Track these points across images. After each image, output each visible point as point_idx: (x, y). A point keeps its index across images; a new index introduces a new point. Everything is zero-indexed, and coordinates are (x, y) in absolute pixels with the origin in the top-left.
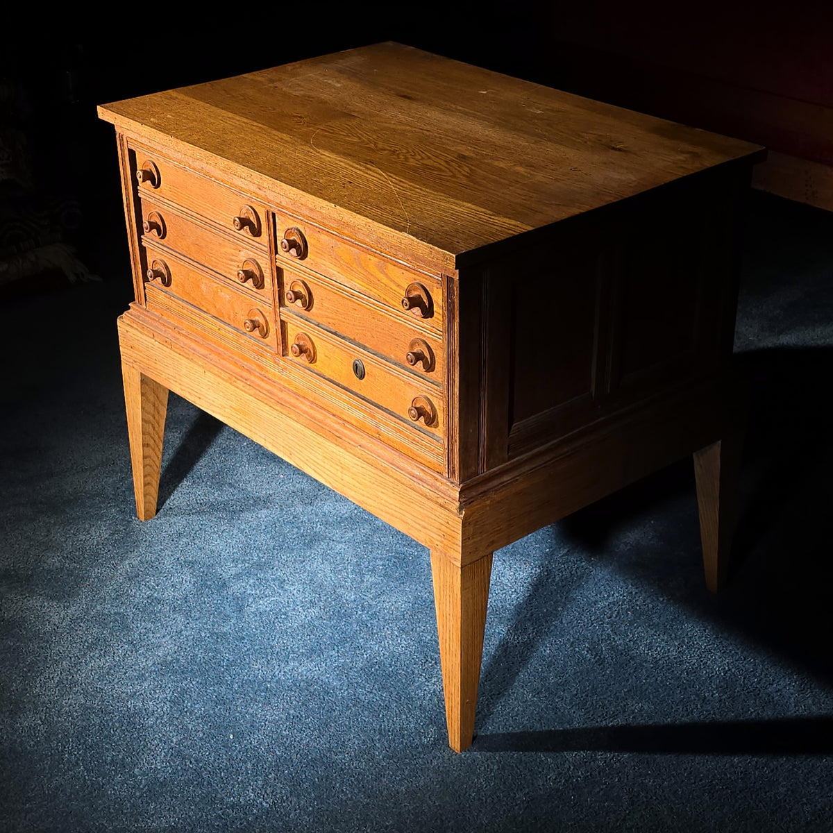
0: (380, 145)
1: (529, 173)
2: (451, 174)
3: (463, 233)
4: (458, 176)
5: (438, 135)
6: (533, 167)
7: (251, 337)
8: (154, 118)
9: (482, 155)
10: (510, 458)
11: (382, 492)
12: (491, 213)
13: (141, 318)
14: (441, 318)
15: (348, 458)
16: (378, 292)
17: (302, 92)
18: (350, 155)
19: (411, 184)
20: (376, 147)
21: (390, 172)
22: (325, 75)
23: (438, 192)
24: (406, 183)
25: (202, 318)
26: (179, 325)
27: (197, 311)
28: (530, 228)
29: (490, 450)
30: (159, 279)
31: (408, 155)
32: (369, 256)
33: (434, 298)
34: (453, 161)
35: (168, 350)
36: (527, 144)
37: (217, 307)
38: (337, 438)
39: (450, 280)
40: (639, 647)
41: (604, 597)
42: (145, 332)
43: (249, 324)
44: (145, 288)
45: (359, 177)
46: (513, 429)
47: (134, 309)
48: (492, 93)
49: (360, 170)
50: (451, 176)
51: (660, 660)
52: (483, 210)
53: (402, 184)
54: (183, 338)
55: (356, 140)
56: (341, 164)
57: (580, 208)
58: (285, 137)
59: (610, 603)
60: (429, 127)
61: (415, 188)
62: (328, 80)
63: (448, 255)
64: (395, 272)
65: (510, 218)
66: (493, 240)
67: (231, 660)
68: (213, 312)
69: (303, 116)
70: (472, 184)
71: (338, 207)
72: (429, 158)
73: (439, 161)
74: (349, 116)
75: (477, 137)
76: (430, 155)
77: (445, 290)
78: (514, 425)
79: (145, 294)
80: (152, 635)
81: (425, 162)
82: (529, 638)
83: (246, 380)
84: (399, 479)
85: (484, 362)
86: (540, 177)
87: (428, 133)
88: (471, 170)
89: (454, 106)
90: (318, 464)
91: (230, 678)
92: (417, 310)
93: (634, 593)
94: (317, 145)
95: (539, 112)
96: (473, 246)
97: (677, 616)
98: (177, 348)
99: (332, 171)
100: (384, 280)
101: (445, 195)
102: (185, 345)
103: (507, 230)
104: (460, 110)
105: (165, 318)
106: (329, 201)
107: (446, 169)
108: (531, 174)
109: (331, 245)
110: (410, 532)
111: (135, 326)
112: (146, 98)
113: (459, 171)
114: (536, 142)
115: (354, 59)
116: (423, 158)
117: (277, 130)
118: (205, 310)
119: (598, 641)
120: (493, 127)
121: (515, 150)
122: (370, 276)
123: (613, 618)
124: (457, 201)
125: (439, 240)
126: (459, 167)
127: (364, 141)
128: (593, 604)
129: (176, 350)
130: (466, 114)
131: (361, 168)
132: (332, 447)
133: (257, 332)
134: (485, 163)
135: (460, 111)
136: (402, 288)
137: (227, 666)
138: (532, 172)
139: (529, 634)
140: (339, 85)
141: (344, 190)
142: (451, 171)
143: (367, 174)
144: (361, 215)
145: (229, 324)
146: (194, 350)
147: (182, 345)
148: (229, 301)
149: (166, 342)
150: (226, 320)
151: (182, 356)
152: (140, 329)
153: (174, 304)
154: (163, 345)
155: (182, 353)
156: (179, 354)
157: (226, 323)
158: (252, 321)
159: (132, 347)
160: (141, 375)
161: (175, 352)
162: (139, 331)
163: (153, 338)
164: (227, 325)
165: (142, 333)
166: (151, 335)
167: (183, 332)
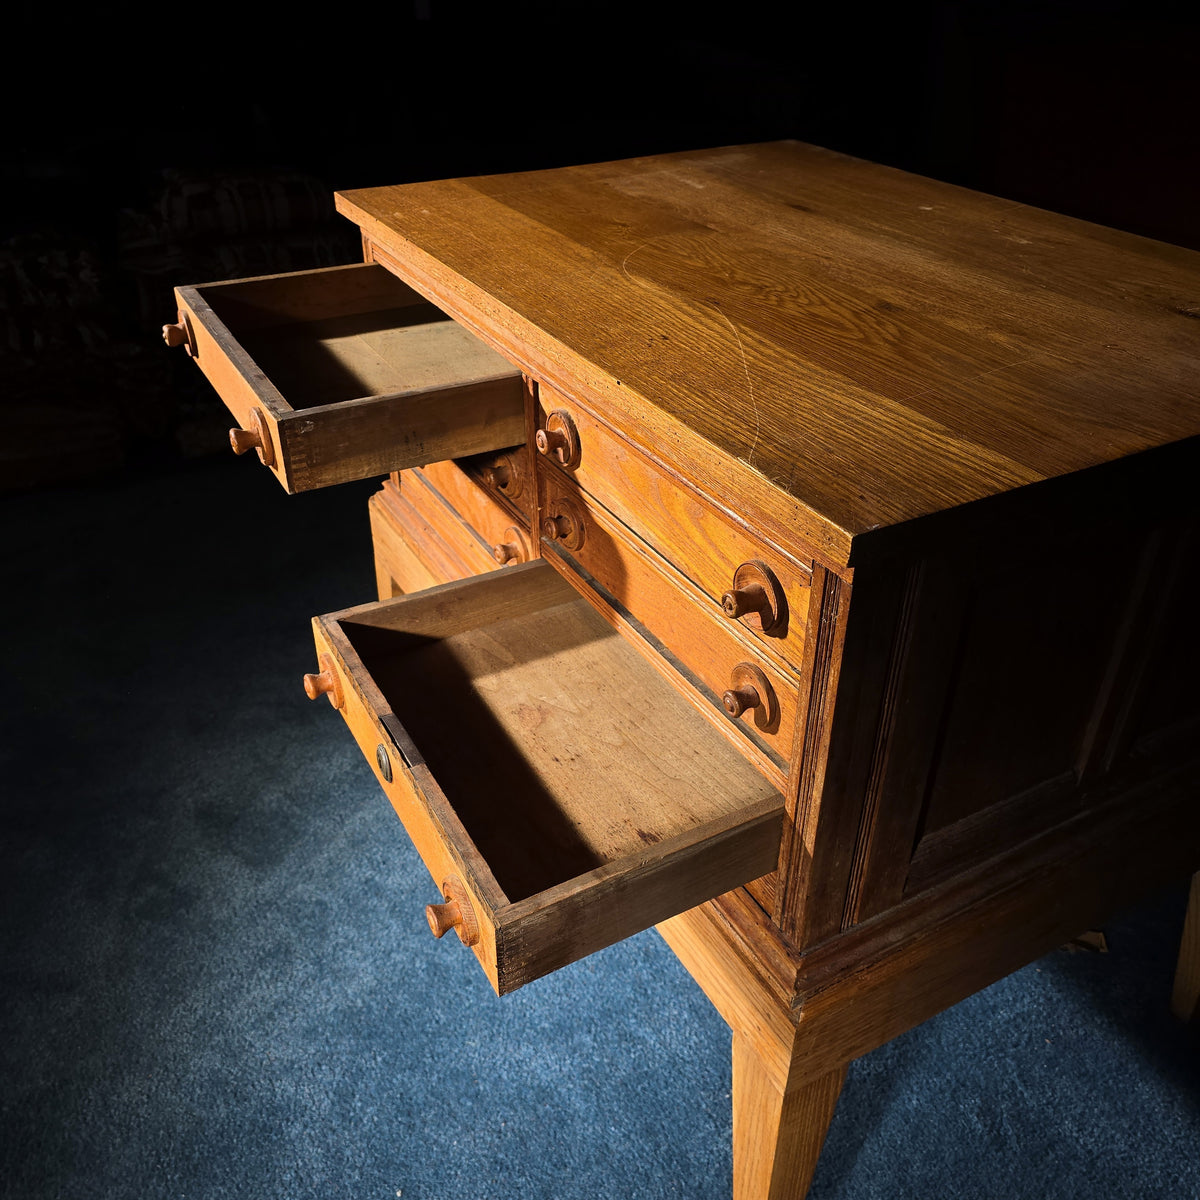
0: (740, 275)
1: (1018, 347)
2: (861, 336)
3: (877, 474)
4: (877, 341)
5: (845, 267)
6: (1024, 334)
8: (402, 212)
9: (923, 305)
10: (907, 896)
12: (942, 427)
13: (392, 505)
14: (801, 645)
16: (684, 557)
17: (639, 193)
18: (682, 289)
19: (778, 349)
20: (733, 278)
21: (746, 324)
22: (685, 174)
23: (829, 368)
24: (769, 347)
25: (454, 522)
26: (431, 525)
27: (449, 512)
28: (1038, 478)
29: (869, 892)
31: (785, 297)
32: (675, 489)
33: (792, 603)
34: (867, 312)
36: (1008, 292)
37: (472, 512)
39: (830, 579)
40: (1062, 1120)
41: (1008, 1001)
42: (394, 525)
43: (500, 553)
45: (686, 328)
46: (920, 846)
47: (387, 491)
48: (941, 210)
49: (690, 315)
50: (859, 340)
51: (1098, 1157)
52: (925, 419)
53: (762, 349)
54: (432, 545)
55: (700, 264)
56: (662, 302)
57: (1144, 434)
58: (586, 252)
59: (1017, 1014)
60: (830, 254)
61: (786, 357)
62: (688, 179)
63: (835, 530)
64: (720, 531)
65: (985, 445)
66: (948, 499)
67: (441, 1022)
68: (467, 517)
69: (628, 223)
70: (901, 359)
71: (623, 385)
72: (824, 303)
73: (843, 311)
74: (702, 227)
75: (914, 272)
76: (824, 298)
77: (818, 597)
78: (924, 839)
80: (350, 952)
81: (815, 310)
82: (885, 1066)
85: (884, 741)
86: (1042, 357)
87: (827, 263)
88: (901, 331)
89: (877, 225)
91: (430, 1060)
92: (754, 619)
93: (1055, 999)
94: (632, 269)
95: (1026, 242)
96: (896, 514)
97: (1124, 1061)
99: (639, 313)
100: (698, 538)
101: (846, 379)
102: (434, 555)
103: (980, 477)
104: (885, 230)
105: (417, 510)
106: (612, 371)
107: (853, 327)
108: (1022, 349)
109: (615, 453)
111: (384, 513)
112: (411, 187)
113: (877, 332)
114: (1025, 290)
115: (734, 158)
116: (811, 303)
117: (578, 240)
118: (459, 512)
119: (996, 1096)
120: (944, 260)
121: (988, 302)
122: (674, 526)
123: (1020, 1047)
124: (868, 394)
125: (820, 487)
126: (879, 323)
127: (714, 267)
128: (990, 1012)
129: (424, 560)
130: (897, 237)
131: (695, 312)
134: (930, 321)
135: (886, 233)
136: (729, 563)
137: (433, 1034)
138: (1023, 345)
139: (887, 1059)
140: (701, 187)
141: (649, 350)
142: (863, 332)
143: (701, 323)
144: (662, 407)
145: (484, 541)
146: (443, 566)
147: (430, 555)
148: (485, 508)
149: (414, 545)
150: (481, 534)
151: (429, 571)
152: (390, 521)
153: (427, 495)
154: (411, 549)
155: (429, 567)
156: (426, 567)
157: (481, 538)
158: (505, 548)
159: (383, 541)
160: (392, 580)
161: (422, 563)
162: (388, 523)
163: (401, 536)
164: (482, 541)
165: (391, 526)
166: (399, 531)
167: (434, 537)
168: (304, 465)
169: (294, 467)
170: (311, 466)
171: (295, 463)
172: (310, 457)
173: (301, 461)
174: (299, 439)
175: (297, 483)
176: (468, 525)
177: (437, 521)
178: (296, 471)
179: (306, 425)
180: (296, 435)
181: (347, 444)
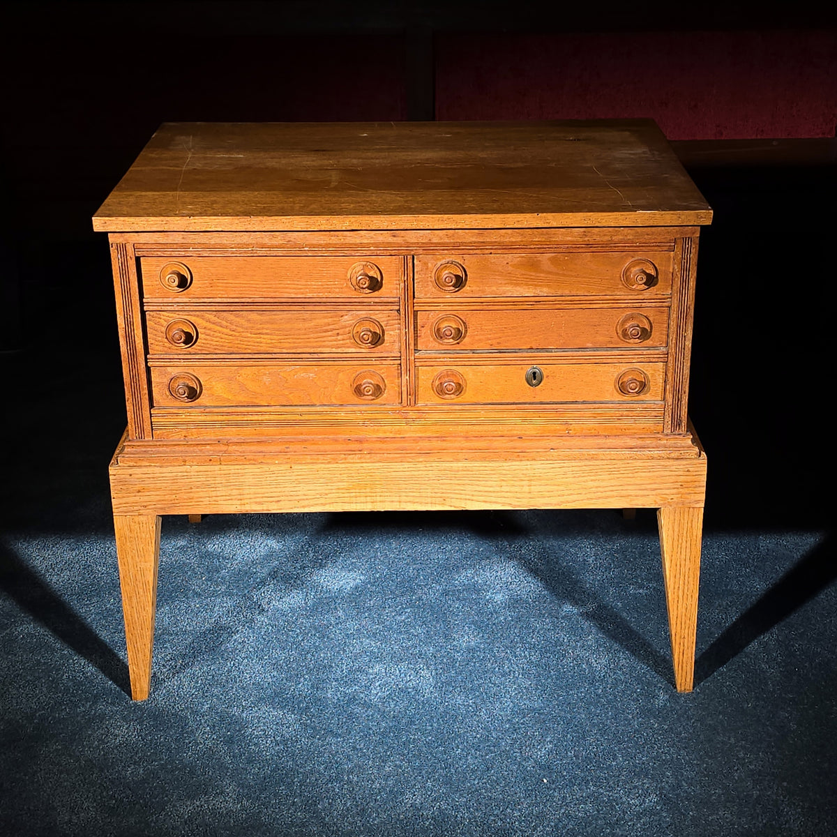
11: (592, 480)
15: (538, 467)
35: (217, 468)
38: (520, 455)
39: (686, 240)
42: (168, 463)
44: (151, 416)
54: (234, 447)
77: (680, 252)
79: (151, 423)
83: (360, 451)
84: (615, 457)
90: (490, 492)
98: (230, 460)
109: (505, 262)
110: (634, 502)
129: (229, 463)
132: (516, 465)
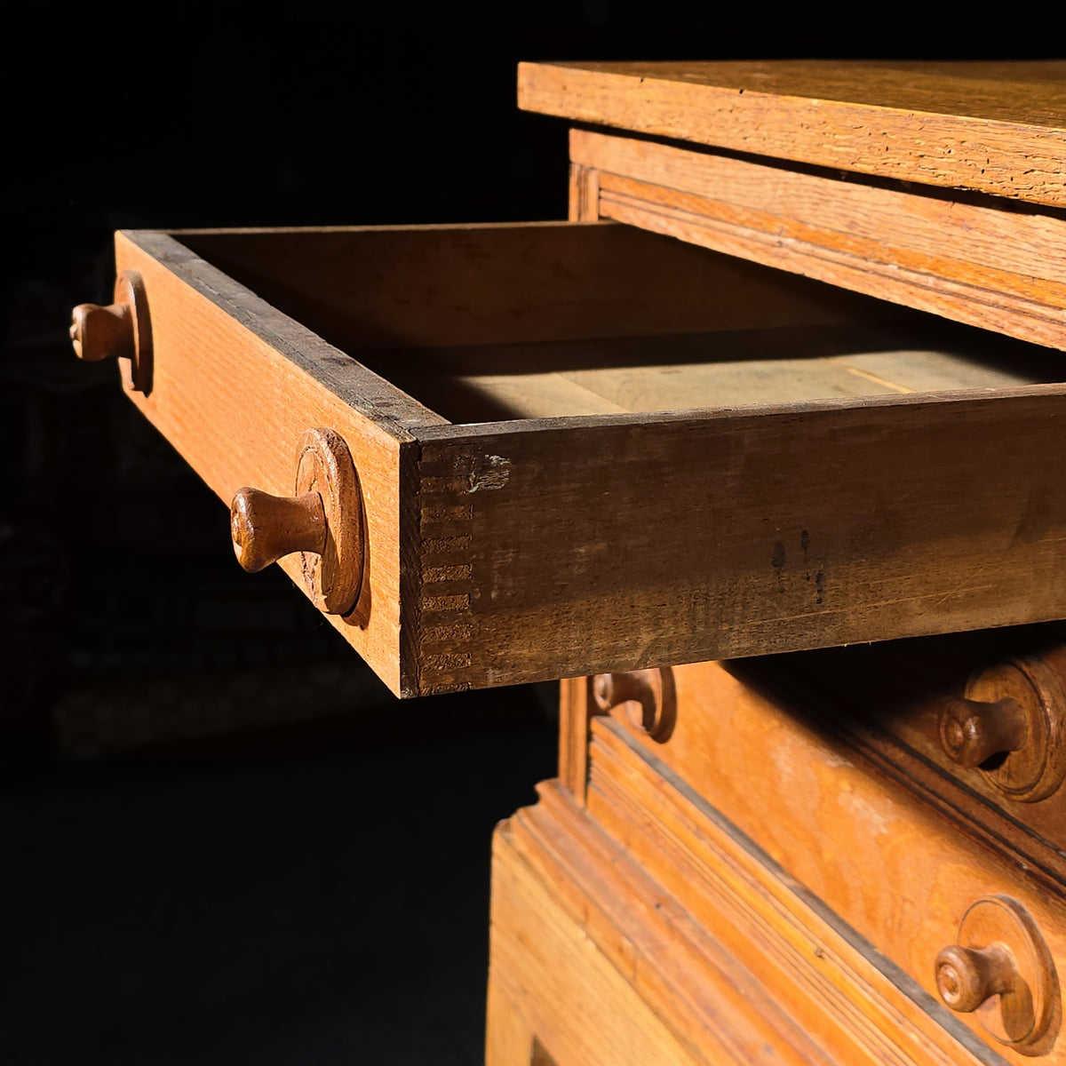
7: (960, 1031)
13: (561, 842)
25: (758, 884)
26: (676, 897)
27: (744, 855)
30: (634, 710)
37: (827, 856)
42: (565, 897)
43: (959, 970)
44: (589, 737)
47: (549, 807)
54: (676, 951)
68: (808, 873)
79: (588, 759)
98: (652, 986)
102: (683, 979)
105: (635, 855)
111: (537, 863)
118: (776, 856)
129: (649, 993)
133: (991, 1017)
145: (866, 943)
146: (711, 1012)
147: (671, 979)
148: (881, 841)
149: (621, 950)
150: (858, 923)
151: (667, 1023)
152: (550, 881)
153: (668, 811)
154: (609, 959)
155: (666, 1012)
156: (657, 1013)
157: (854, 933)
158: (978, 961)
159: (521, 938)
160: (536, 1045)
161: (646, 1002)
162: (547, 888)
163: (583, 923)
164: (860, 942)
165: (553, 896)
166: (578, 912)
167: (685, 927)
168: (462, 601)
169: (428, 605)
170: (482, 608)
171: (433, 590)
172: (482, 578)
173: (452, 588)
174: (459, 512)
175: (430, 661)
176: (808, 895)
177: (694, 883)
178: (433, 619)
179: (485, 468)
180: (452, 499)
181: (602, 546)
